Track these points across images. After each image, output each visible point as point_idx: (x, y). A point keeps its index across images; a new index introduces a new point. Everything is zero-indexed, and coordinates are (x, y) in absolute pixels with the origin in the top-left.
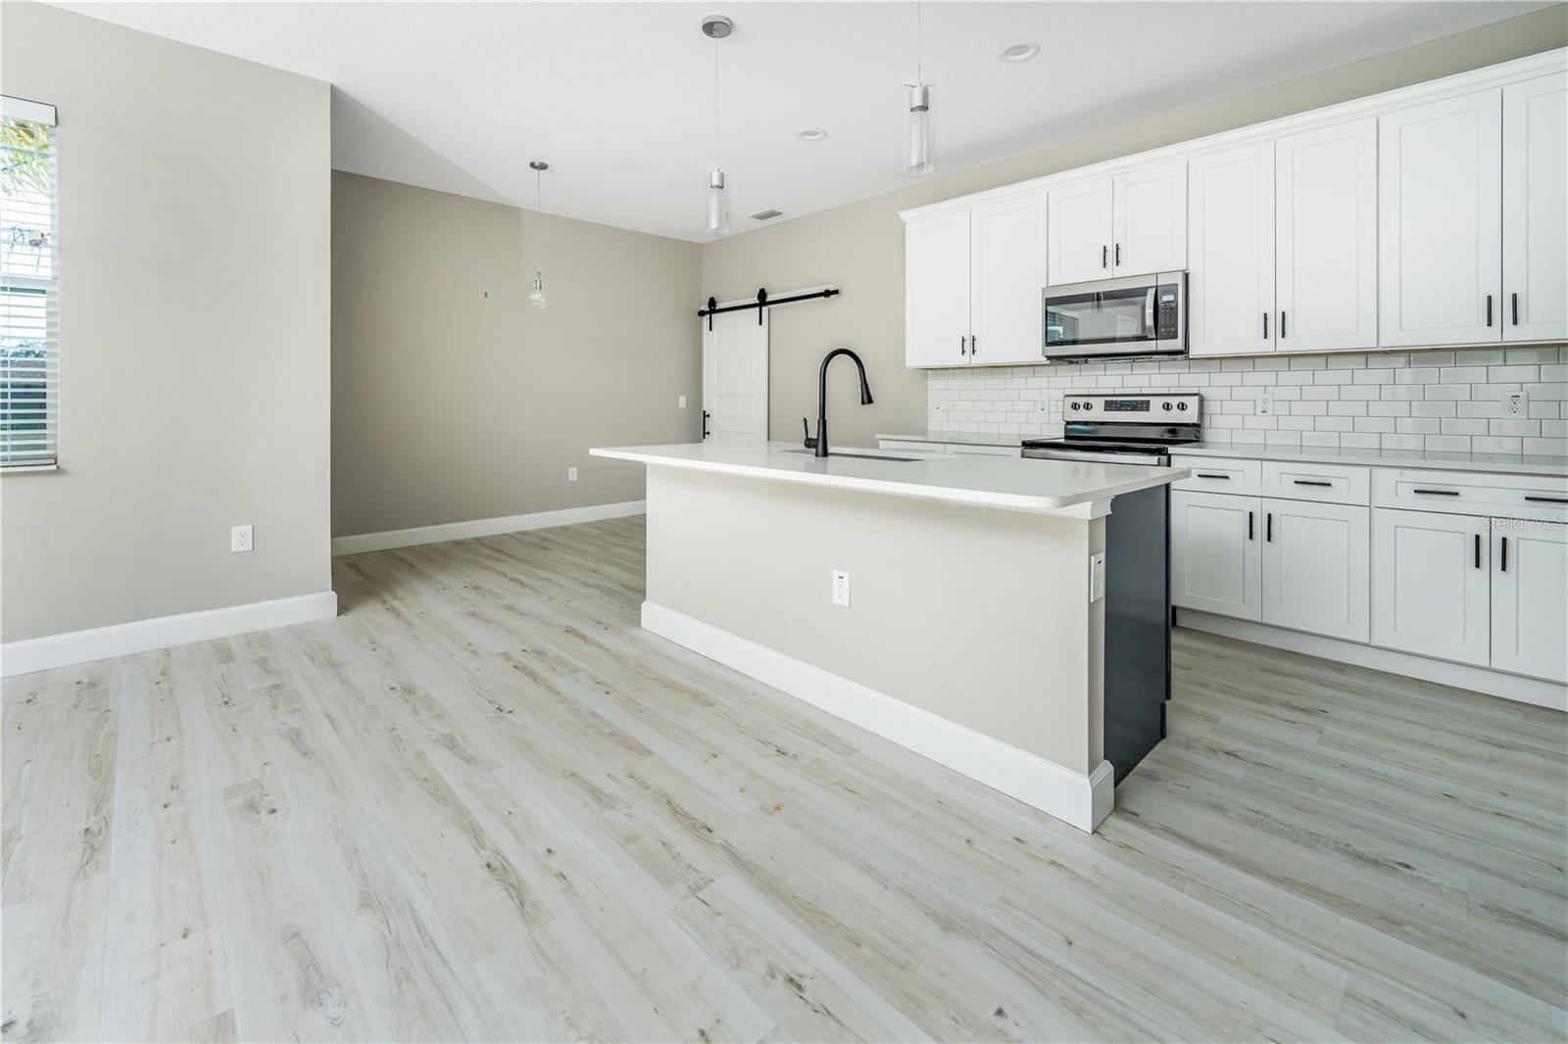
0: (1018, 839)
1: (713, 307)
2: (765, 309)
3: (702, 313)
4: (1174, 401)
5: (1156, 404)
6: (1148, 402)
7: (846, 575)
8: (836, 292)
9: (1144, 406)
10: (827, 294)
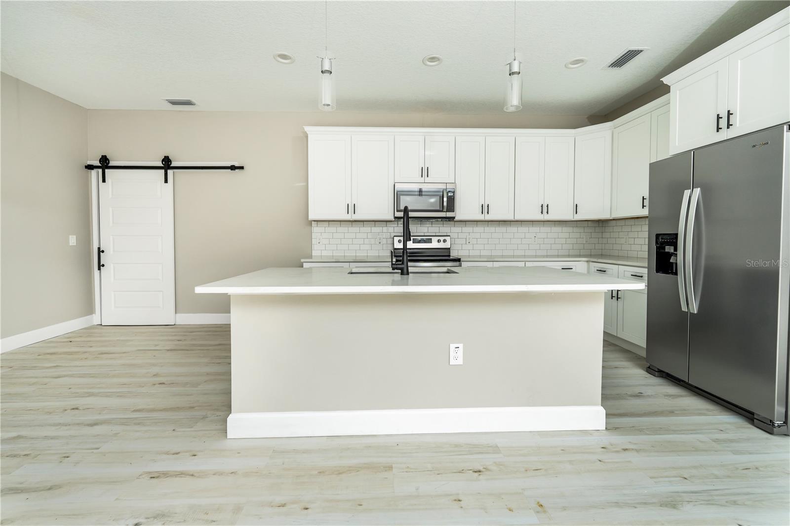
0: (603, 448)
1: (105, 163)
2: (170, 172)
3: (90, 167)
4: (442, 239)
5: (435, 239)
6: (431, 239)
7: (461, 346)
8: (242, 168)
9: (430, 241)
10: (233, 168)
